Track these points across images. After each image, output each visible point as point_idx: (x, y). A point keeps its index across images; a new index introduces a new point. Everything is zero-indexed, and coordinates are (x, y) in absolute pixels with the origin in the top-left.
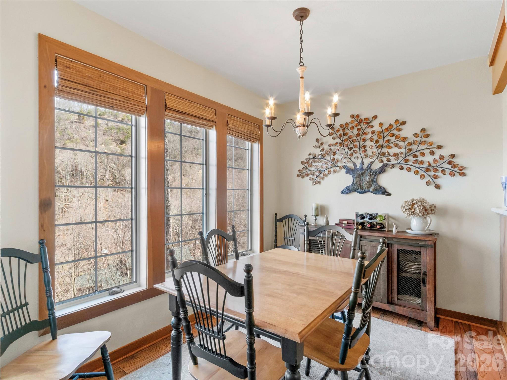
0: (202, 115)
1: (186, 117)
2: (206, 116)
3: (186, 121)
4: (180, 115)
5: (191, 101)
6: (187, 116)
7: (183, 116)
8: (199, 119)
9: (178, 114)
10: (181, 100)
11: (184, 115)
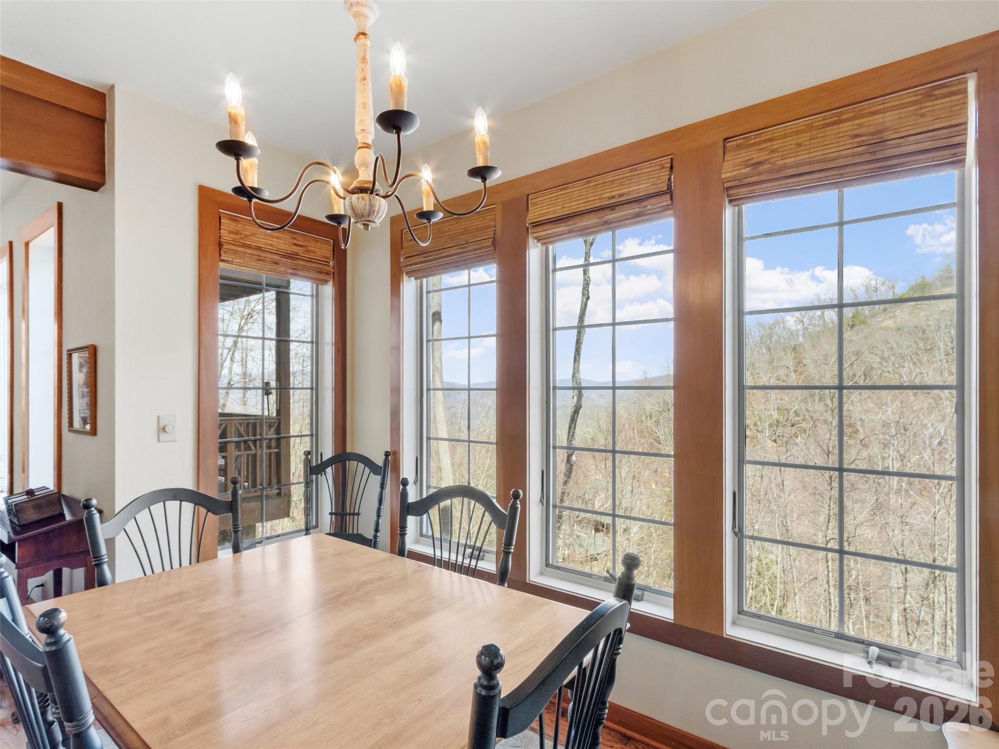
0: (613, 197)
1: (575, 222)
2: (628, 193)
3: (587, 229)
4: (560, 225)
5: (588, 179)
6: (576, 220)
7: (570, 223)
8: (611, 210)
9: (555, 226)
10: (564, 189)
11: (568, 221)
